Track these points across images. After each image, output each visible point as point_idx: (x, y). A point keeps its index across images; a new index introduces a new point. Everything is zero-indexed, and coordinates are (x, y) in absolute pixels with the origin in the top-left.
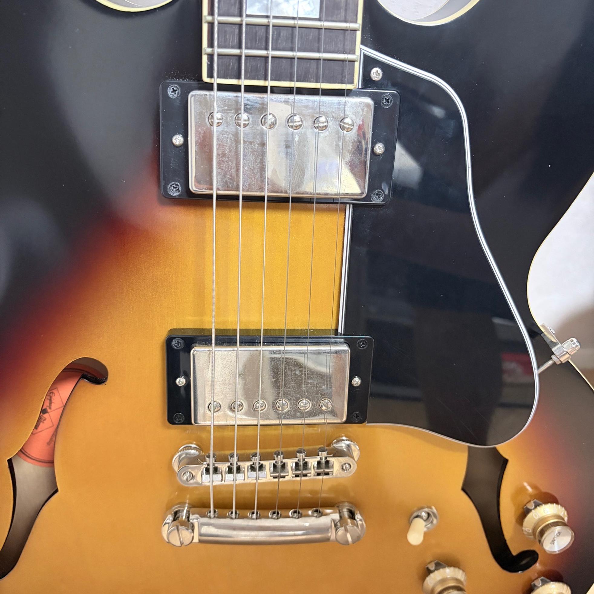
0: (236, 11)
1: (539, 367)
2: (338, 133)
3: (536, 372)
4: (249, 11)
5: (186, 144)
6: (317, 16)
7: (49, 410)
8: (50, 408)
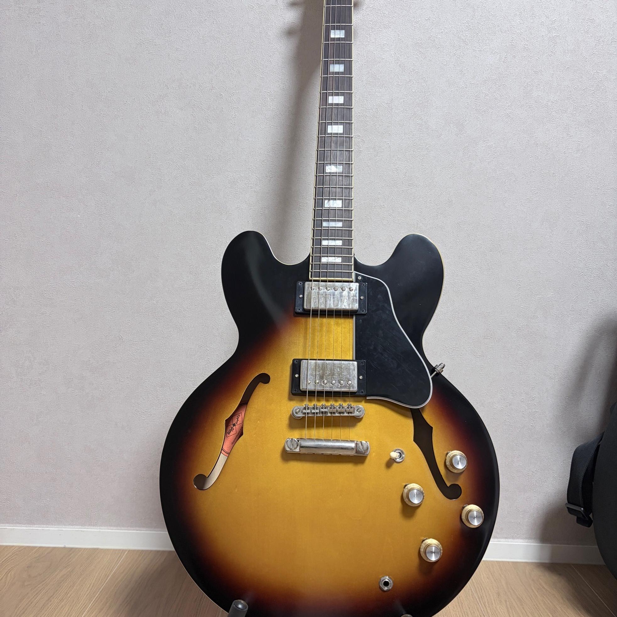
0: (319, 261)
1: (431, 375)
2: (348, 291)
3: (430, 377)
4: (322, 261)
5: (303, 297)
6: (341, 262)
7: (236, 425)
8: (237, 424)
